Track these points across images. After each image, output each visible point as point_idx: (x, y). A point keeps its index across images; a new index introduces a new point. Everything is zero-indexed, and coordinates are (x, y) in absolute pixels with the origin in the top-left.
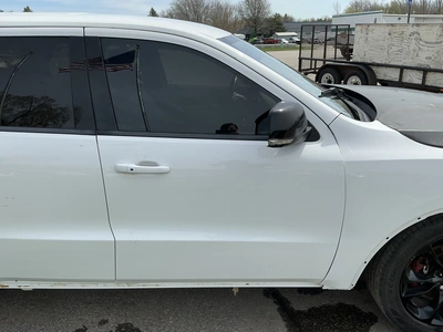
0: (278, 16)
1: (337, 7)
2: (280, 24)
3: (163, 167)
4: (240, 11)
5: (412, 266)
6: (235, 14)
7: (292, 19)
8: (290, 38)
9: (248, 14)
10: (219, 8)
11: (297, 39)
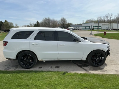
0: (69, 23)
1: (83, 21)
2: (70, 25)
3: (64, 44)
4: (60, 22)
5: (92, 57)
6: (58, 23)
7: (72, 24)
8: (72, 29)
9: (61, 23)
10: (54, 21)
11: (74, 29)
